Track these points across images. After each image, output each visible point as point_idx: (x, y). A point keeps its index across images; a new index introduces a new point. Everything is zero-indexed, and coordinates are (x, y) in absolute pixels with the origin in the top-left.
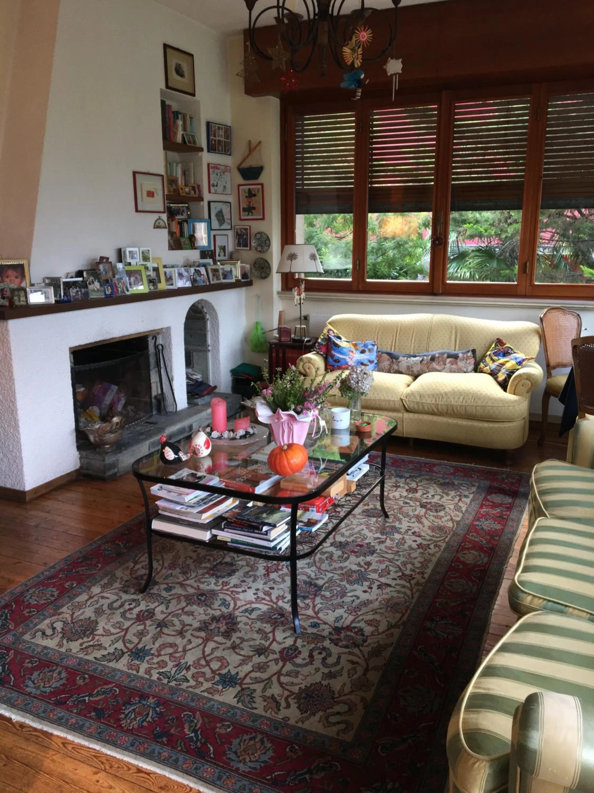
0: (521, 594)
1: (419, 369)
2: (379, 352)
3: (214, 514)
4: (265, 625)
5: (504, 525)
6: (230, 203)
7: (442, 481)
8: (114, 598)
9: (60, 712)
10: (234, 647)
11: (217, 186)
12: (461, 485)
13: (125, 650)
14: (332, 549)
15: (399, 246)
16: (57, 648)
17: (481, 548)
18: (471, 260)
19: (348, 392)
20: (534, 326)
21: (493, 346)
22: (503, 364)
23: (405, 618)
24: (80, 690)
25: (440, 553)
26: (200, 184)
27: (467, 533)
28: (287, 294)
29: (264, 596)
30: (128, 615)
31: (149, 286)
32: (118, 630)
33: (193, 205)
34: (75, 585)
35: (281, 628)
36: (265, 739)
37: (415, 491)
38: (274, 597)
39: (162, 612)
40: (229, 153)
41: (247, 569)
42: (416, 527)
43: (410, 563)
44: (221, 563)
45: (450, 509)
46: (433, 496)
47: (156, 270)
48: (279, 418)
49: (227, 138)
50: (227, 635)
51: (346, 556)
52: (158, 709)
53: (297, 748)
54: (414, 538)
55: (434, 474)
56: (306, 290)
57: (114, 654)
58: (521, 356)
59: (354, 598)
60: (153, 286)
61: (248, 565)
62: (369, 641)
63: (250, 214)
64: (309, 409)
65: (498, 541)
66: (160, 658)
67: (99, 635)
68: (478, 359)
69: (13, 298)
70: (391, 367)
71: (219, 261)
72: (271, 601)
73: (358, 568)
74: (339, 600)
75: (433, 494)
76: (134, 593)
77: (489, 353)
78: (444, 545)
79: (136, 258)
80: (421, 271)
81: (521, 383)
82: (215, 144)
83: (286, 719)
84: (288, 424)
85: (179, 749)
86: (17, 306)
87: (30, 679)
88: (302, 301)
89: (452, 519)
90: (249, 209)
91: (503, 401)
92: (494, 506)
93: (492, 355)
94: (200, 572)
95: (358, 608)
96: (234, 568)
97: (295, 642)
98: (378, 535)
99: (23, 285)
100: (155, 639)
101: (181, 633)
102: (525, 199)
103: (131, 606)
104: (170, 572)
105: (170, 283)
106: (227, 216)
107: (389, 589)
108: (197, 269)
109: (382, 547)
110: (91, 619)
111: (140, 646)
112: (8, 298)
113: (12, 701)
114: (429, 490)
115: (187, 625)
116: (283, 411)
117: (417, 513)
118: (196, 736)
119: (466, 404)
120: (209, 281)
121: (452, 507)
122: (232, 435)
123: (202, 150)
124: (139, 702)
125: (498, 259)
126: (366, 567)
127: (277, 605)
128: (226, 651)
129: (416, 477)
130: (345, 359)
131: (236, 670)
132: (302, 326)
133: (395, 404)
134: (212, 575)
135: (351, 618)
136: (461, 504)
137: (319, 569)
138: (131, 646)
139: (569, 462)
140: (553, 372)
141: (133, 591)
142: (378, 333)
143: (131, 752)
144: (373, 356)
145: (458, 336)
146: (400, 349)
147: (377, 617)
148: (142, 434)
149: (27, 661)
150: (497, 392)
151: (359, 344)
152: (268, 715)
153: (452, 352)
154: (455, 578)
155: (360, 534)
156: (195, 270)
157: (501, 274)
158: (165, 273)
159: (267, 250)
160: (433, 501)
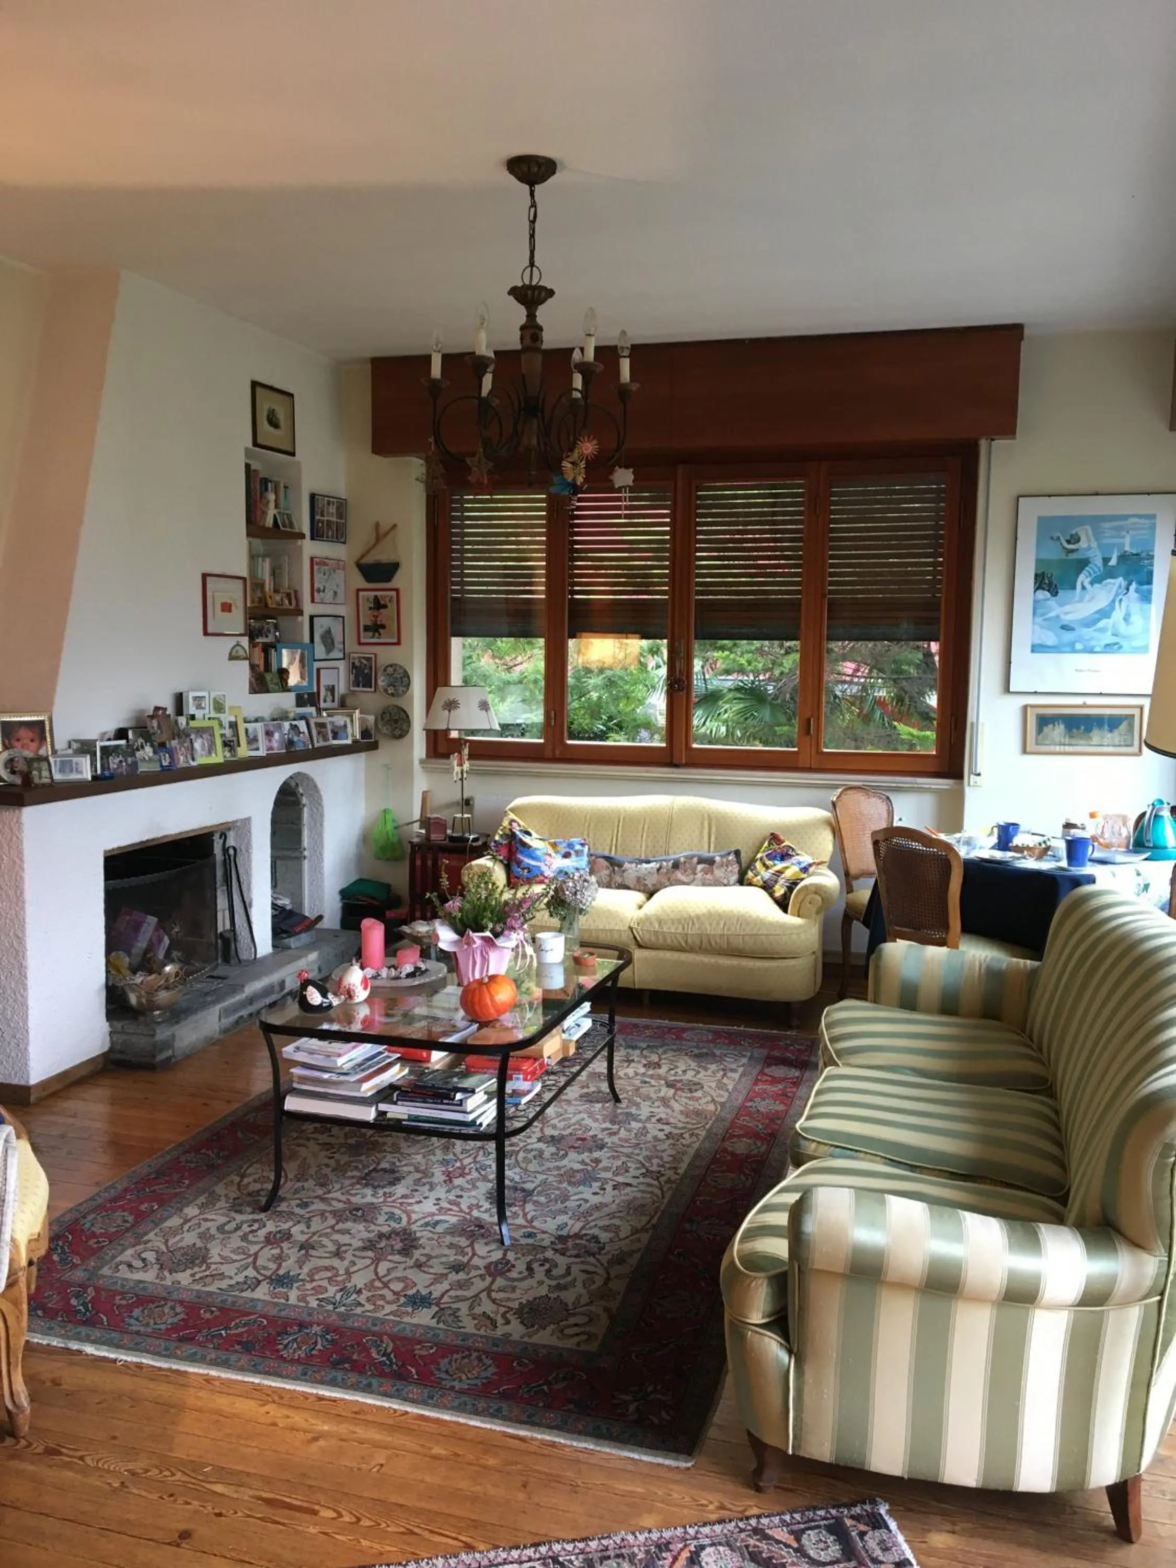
0: (803, 1142)
1: (654, 882)
2: (591, 855)
3: (377, 1085)
4: (457, 1239)
5: (789, 1106)
6: (343, 617)
7: (696, 1051)
8: (223, 1220)
9: (190, 1349)
10: (419, 1266)
11: (324, 591)
12: (725, 1055)
13: (261, 1278)
14: (541, 1145)
15: (611, 683)
16: (157, 1281)
17: (756, 1135)
18: (727, 706)
19: (560, 908)
20: (825, 814)
21: (766, 844)
22: (780, 872)
23: (654, 1221)
24: (208, 1324)
25: (698, 1144)
26: (297, 588)
27: (737, 1116)
28: (440, 763)
29: (449, 1206)
30: (251, 1237)
31: (224, 752)
32: (243, 1257)
33: (284, 622)
34: (156, 1207)
35: (483, 1241)
36: (484, 1357)
37: (658, 1065)
38: (464, 1207)
39: (302, 1232)
40: (342, 540)
41: (418, 1176)
42: (662, 1112)
43: (657, 1157)
44: (375, 1170)
45: (710, 1087)
46: (684, 1072)
47: (234, 726)
48: (470, 942)
49: (341, 518)
50: (405, 1252)
51: (562, 1153)
52: (328, 1337)
53: (527, 1361)
54: (660, 1126)
55: (684, 1043)
56: (471, 757)
57: (245, 1283)
58: (806, 859)
59: (582, 1202)
60: (230, 751)
61: (417, 1171)
62: (607, 1248)
63: (377, 634)
64: (513, 929)
65: (780, 1125)
66: (314, 1284)
67: (216, 1263)
68: (744, 865)
69: (31, 773)
70: (611, 880)
71: (325, 710)
72: (461, 1211)
73: (582, 1167)
74: (559, 1206)
75: (684, 1068)
76: (253, 1213)
77: (759, 856)
78: (704, 1133)
79: (204, 708)
80: (648, 725)
81: (808, 898)
82: (322, 527)
83: (507, 1336)
84: (482, 952)
85: (369, 1373)
86: (36, 785)
87: (131, 1317)
88: (465, 775)
89: (713, 1100)
90: (376, 628)
91: (783, 926)
92: (774, 1081)
93: (765, 858)
94: (347, 1182)
95: (588, 1213)
96: (397, 1175)
97: (505, 1255)
98: (608, 1125)
99: (42, 752)
100: (301, 1263)
101: (338, 1254)
102: (803, 626)
103: (253, 1228)
104: (299, 1184)
105: (254, 746)
106: (338, 638)
107: (628, 1190)
108: (294, 723)
109: (615, 1139)
110: (197, 1246)
111: (281, 1272)
112: (21, 773)
113: (115, 1342)
114: (679, 1064)
115: (345, 1245)
116: (474, 931)
117: (662, 1094)
118: (390, 1359)
119: (729, 933)
120: (313, 745)
121: (713, 1085)
122: (393, 972)
123: (302, 536)
124: (299, 1331)
125: (771, 704)
126: (594, 1165)
127: (471, 1216)
128: (408, 1271)
129: (657, 1047)
130: (538, 867)
131: (428, 1291)
132: (466, 816)
133: (620, 936)
134: (366, 1185)
135: (579, 1225)
136: (725, 1080)
137: (526, 1170)
138: (268, 1273)
139: (871, 1002)
140: (855, 883)
141: (249, 1209)
142: (589, 825)
143: (306, 1381)
144: (583, 862)
145: (714, 830)
146: (623, 850)
147: (617, 1222)
148: (207, 994)
149: (118, 1298)
150: (773, 913)
151: (560, 843)
152: (482, 1332)
153: (705, 854)
154: (723, 1172)
155: (580, 1125)
156: (291, 725)
157: (775, 732)
158: (247, 730)
159: (404, 692)
160: (684, 1078)
